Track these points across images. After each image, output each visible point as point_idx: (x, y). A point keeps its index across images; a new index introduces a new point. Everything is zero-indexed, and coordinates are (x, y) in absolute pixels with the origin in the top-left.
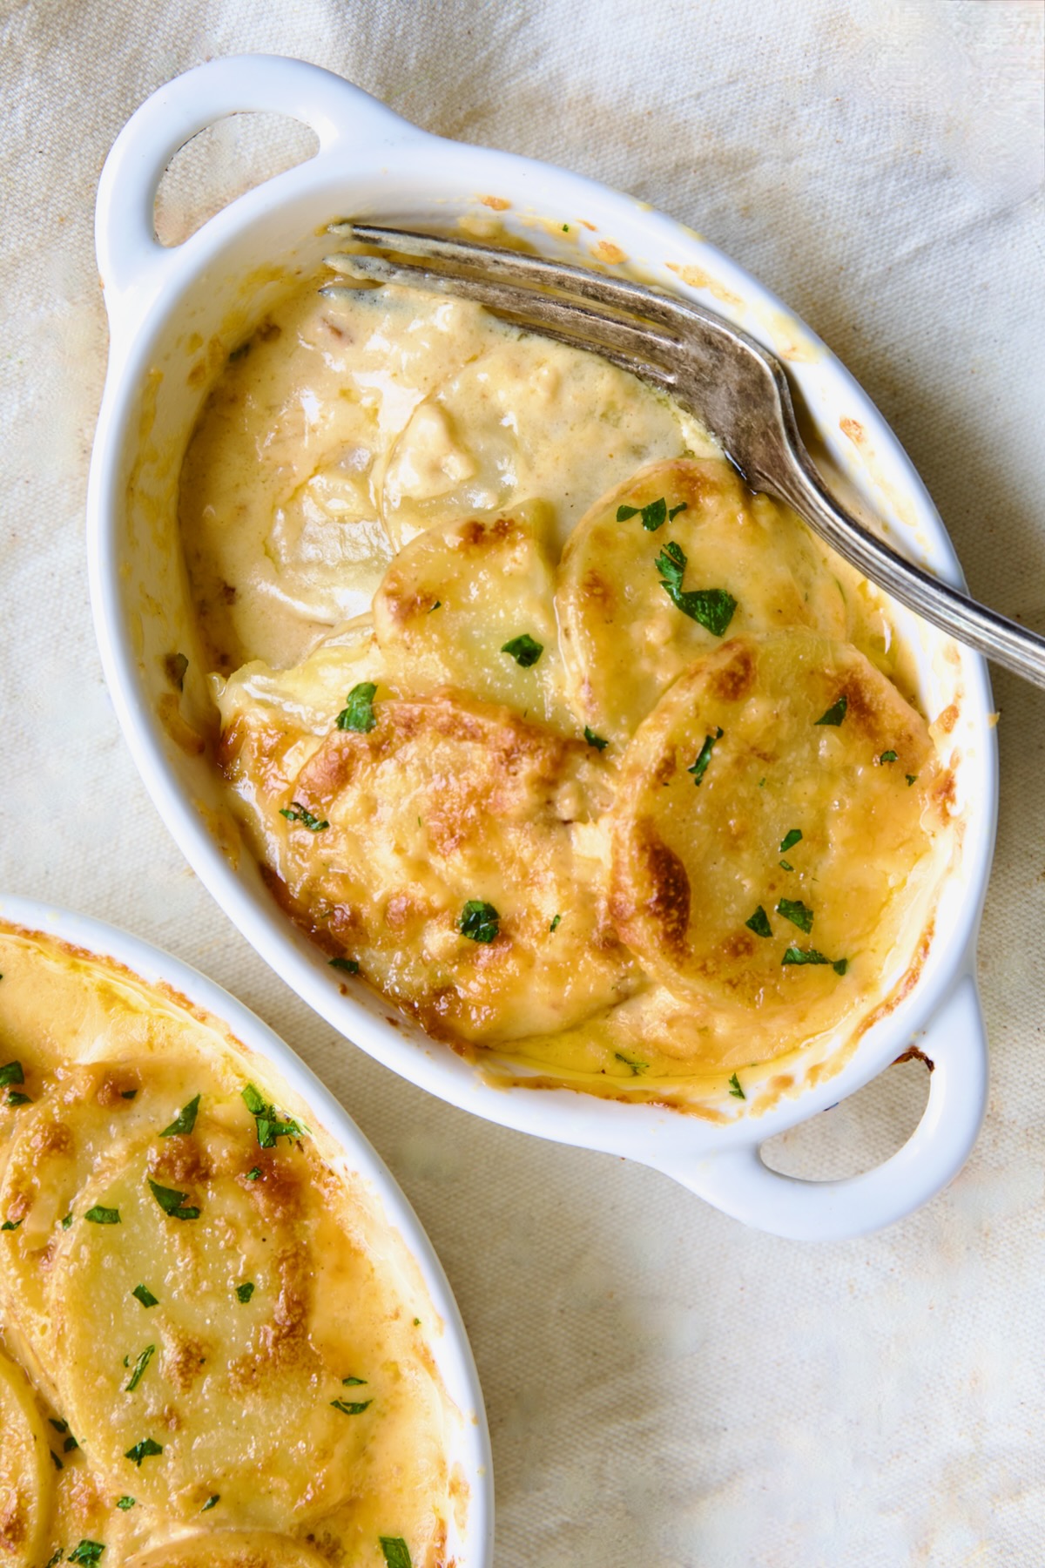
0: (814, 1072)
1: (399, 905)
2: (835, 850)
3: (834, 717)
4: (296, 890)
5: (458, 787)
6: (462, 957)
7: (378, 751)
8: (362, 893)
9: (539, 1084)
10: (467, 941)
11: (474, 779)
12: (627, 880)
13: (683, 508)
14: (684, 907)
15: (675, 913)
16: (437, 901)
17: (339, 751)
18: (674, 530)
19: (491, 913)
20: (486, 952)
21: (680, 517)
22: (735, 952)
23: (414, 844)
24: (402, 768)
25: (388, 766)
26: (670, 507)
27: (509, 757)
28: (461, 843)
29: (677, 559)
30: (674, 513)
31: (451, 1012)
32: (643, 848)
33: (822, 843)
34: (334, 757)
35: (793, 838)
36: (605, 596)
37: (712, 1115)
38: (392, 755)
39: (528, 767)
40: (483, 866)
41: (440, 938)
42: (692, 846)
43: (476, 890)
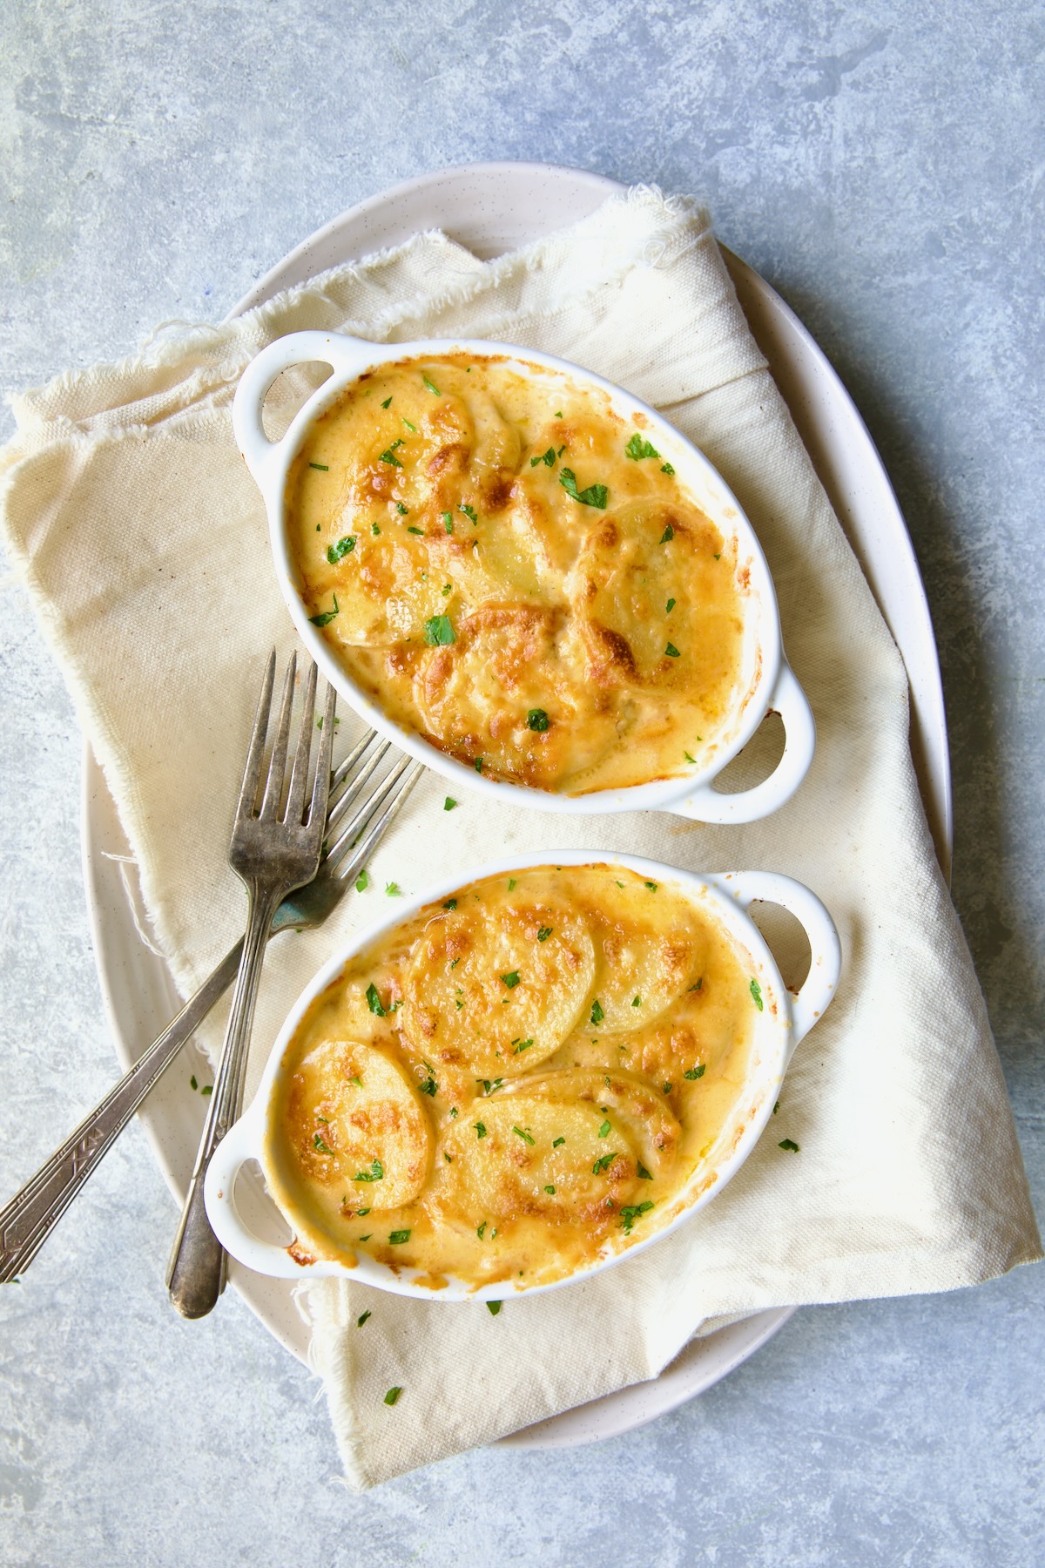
0: (726, 737)
1: (494, 724)
2: (694, 601)
3: (668, 536)
4: (441, 737)
5: (507, 652)
6: (535, 741)
7: (462, 648)
8: (475, 726)
9: (593, 791)
10: (535, 733)
11: (513, 644)
12: (596, 653)
13: (564, 448)
14: (629, 655)
15: (626, 660)
16: (513, 715)
17: (441, 656)
18: (562, 462)
19: (543, 714)
20: (545, 736)
21: (563, 454)
22: (665, 669)
23: (493, 689)
24: (476, 653)
25: (468, 656)
26: (557, 450)
27: (527, 626)
28: (516, 681)
29: (570, 474)
30: (560, 454)
31: (537, 771)
32: (598, 634)
33: (686, 601)
34: (439, 661)
35: (671, 603)
36: (540, 509)
37: (684, 775)
38: (468, 650)
39: (538, 627)
40: (532, 691)
41: (520, 735)
42: (621, 623)
43: (530, 705)
